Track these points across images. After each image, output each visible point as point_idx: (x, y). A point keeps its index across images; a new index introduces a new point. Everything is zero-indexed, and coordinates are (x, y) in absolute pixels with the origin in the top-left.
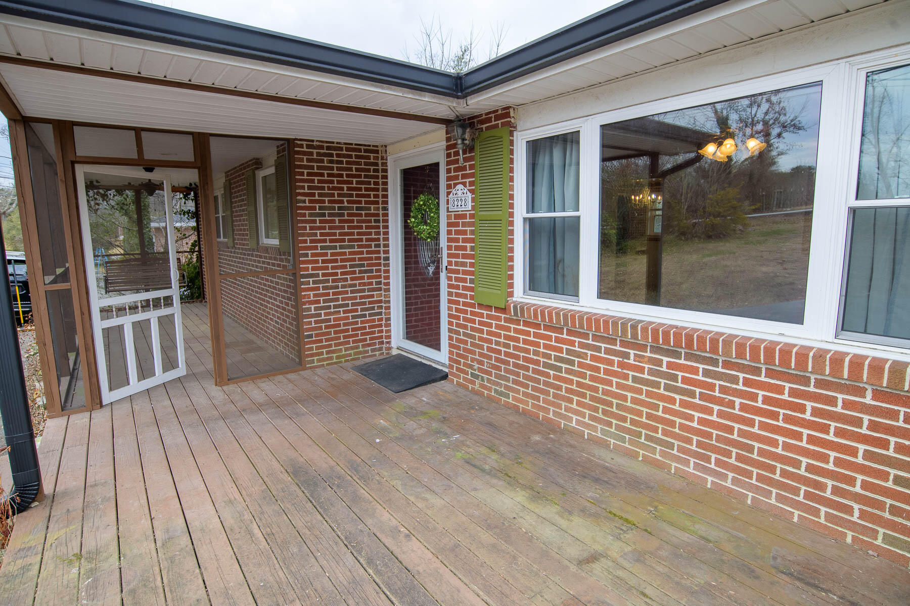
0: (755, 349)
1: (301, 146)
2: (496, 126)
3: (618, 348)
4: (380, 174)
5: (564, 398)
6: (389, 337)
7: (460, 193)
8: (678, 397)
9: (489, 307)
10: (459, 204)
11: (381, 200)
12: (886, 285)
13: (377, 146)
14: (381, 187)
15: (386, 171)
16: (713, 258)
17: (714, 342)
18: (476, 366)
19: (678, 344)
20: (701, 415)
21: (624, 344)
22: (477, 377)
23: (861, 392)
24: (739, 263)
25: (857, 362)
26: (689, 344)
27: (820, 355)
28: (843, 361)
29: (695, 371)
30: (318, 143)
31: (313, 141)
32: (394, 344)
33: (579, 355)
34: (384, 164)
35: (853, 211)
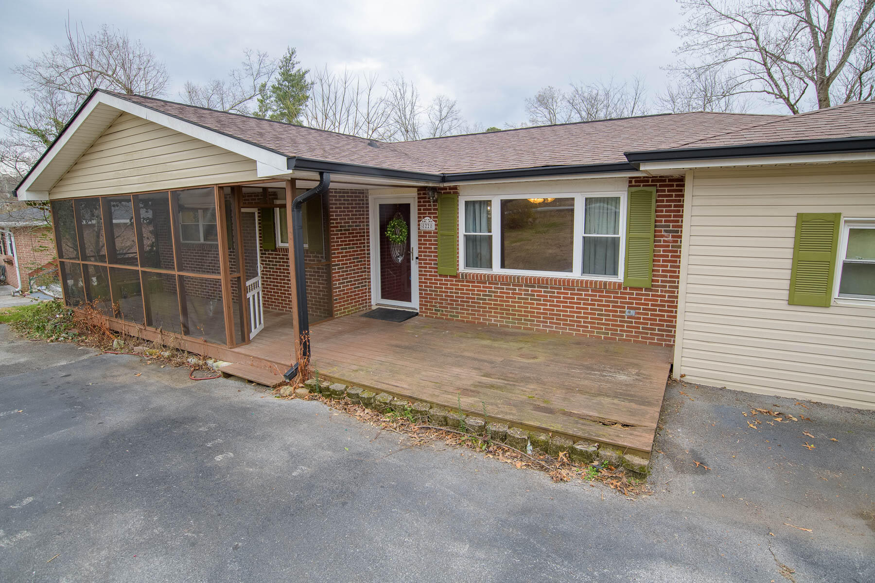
0: (560, 281)
1: (332, 192)
2: (450, 193)
3: (511, 287)
4: (365, 206)
5: (487, 312)
6: (370, 299)
7: (427, 221)
8: (535, 302)
9: (446, 276)
10: (427, 226)
11: (365, 220)
12: (593, 259)
13: (363, 190)
14: (365, 213)
15: (368, 204)
16: (518, 244)
17: (547, 280)
18: (438, 305)
19: (535, 283)
20: (544, 307)
21: (514, 285)
22: (439, 311)
23: (588, 291)
24: (535, 247)
25: (587, 282)
26: (539, 283)
27: (578, 281)
28: (583, 282)
29: (541, 292)
30: (339, 190)
31: (337, 189)
32: (373, 302)
33: (494, 292)
34: (367, 200)
35: (584, 237)
